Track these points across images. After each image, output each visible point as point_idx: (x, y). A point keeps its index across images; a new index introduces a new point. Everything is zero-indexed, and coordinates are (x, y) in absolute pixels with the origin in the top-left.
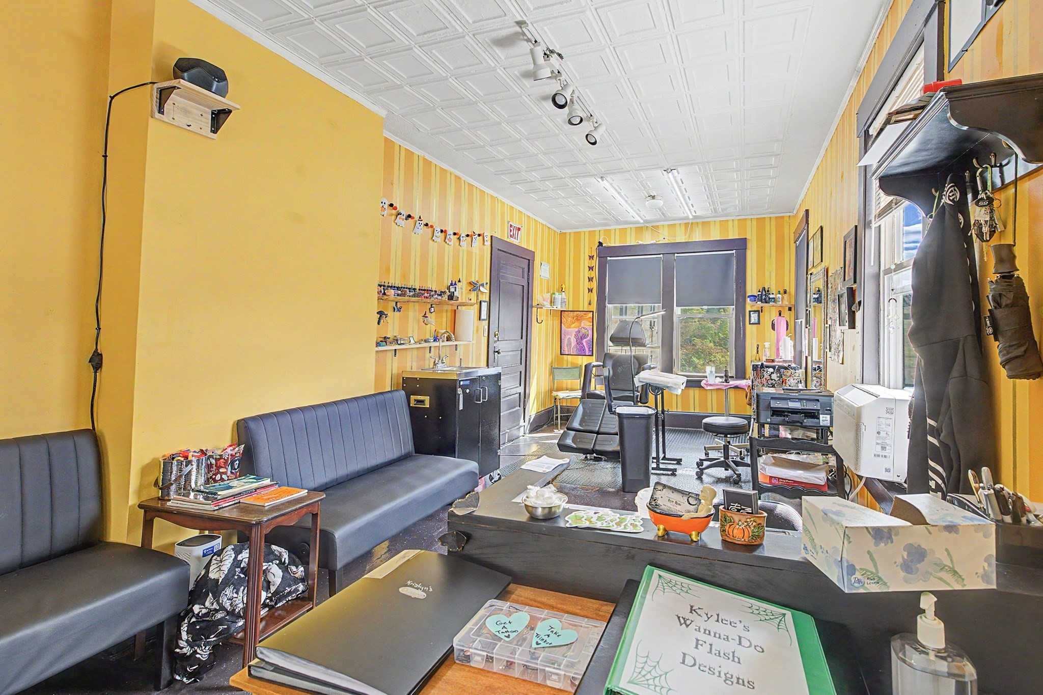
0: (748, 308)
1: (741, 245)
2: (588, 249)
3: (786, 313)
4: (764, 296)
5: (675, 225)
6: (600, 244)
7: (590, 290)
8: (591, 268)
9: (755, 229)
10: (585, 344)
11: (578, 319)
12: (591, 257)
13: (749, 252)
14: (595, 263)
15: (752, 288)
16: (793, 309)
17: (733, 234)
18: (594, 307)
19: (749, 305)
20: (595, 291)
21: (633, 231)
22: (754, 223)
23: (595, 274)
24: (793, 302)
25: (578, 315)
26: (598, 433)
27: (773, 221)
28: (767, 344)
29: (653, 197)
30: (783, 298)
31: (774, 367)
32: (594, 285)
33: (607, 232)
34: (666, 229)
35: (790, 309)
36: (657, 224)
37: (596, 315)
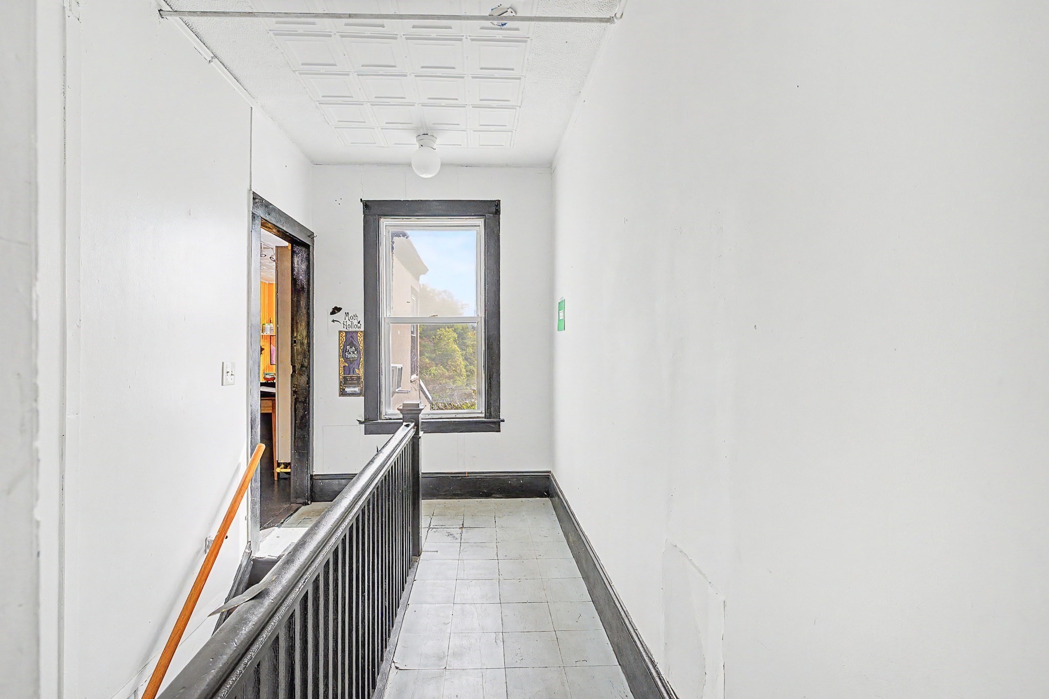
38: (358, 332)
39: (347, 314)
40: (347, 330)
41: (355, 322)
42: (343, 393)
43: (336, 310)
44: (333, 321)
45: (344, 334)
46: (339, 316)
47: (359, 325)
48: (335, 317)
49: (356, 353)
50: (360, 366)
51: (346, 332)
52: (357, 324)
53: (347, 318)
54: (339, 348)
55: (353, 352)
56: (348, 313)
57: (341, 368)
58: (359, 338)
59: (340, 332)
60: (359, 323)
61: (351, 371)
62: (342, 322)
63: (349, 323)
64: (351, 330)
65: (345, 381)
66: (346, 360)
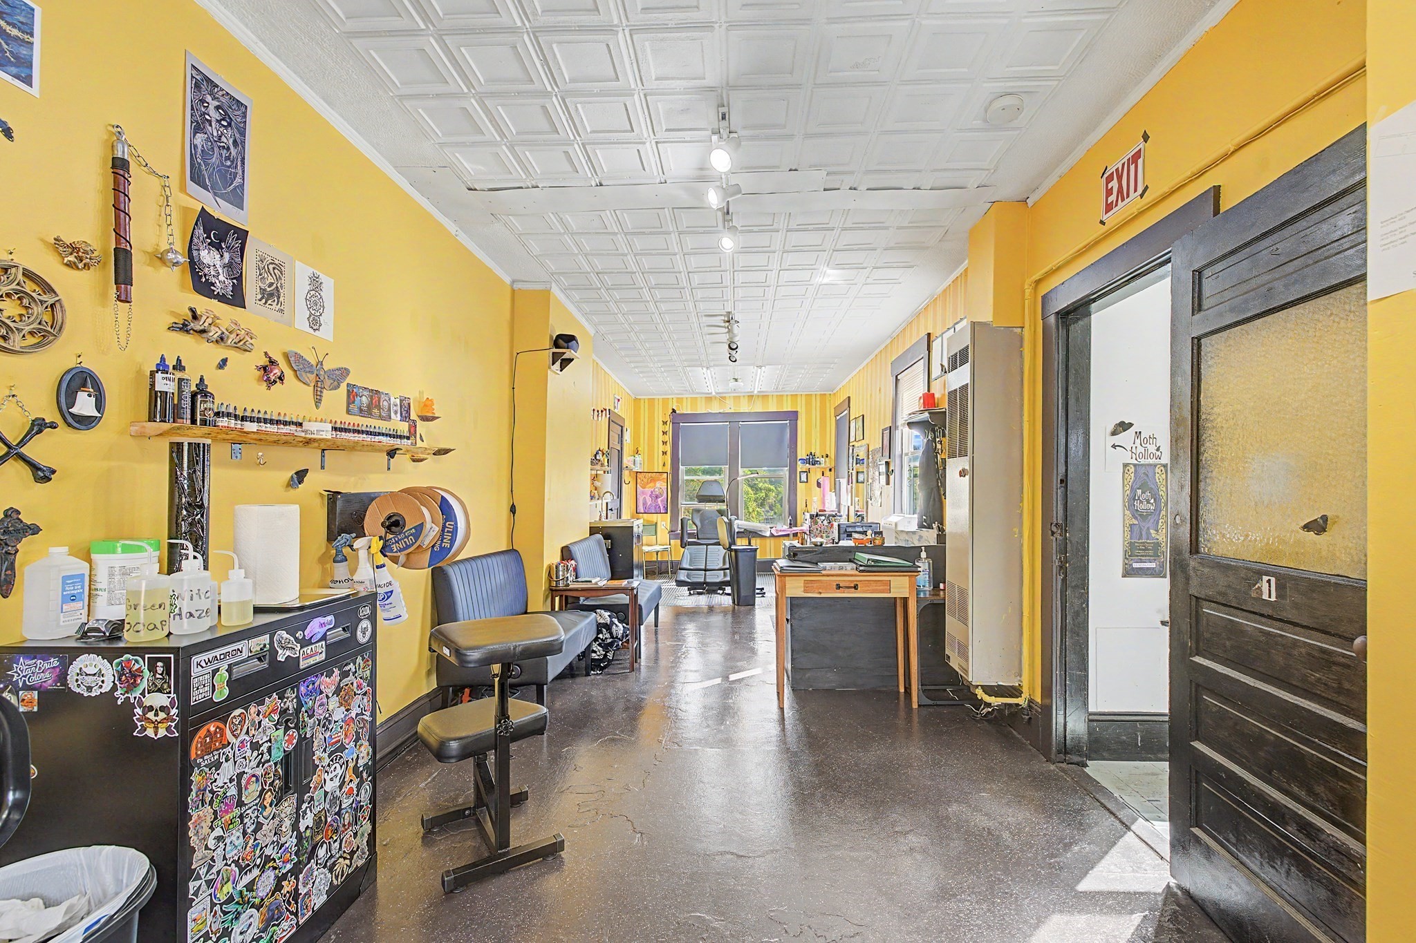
0: (799, 470)
1: (793, 416)
2: (661, 415)
3: (827, 473)
4: (811, 460)
5: (739, 397)
6: (674, 411)
7: (664, 453)
8: (664, 433)
9: (804, 402)
10: (659, 502)
11: (653, 480)
12: (665, 423)
13: (799, 422)
14: (669, 428)
15: (802, 453)
16: (833, 470)
17: (787, 408)
18: (668, 468)
19: (800, 467)
20: (669, 453)
21: (704, 400)
22: (804, 398)
23: (669, 438)
24: (833, 465)
25: (654, 476)
26: (705, 570)
27: (818, 397)
28: (815, 499)
29: (736, 380)
30: (825, 462)
31: (824, 515)
32: (668, 448)
33: (680, 400)
34: (732, 400)
35: (830, 470)
36: (724, 395)
37: (670, 477)
38: (1155, 466)
39: (1138, 434)
40: (1136, 462)
41: (1152, 449)
42: (1128, 572)
43: (1123, 426)
44: (1114, 446)
45: (1132, 469)
46: (1126, 438)
47: (1158, 453)
48: (1117, 439)
49: (1152, 501)
50: (1160, 524)
51: (1135, 465)
52: (1154, 452)
53: (1138, 441)
54: (1124, 491)
55: (1148, 502)
56: (1140, 432)
57: (1126, 529)
58: (1157, 475)
59: (1125, 465)
60: (1158, 450)
61: (1144, 533)
62: (1129, 449)
63: (1141, 449)
64: (1143, 461)
65: (1132, 552)
66: (1136, 514)
